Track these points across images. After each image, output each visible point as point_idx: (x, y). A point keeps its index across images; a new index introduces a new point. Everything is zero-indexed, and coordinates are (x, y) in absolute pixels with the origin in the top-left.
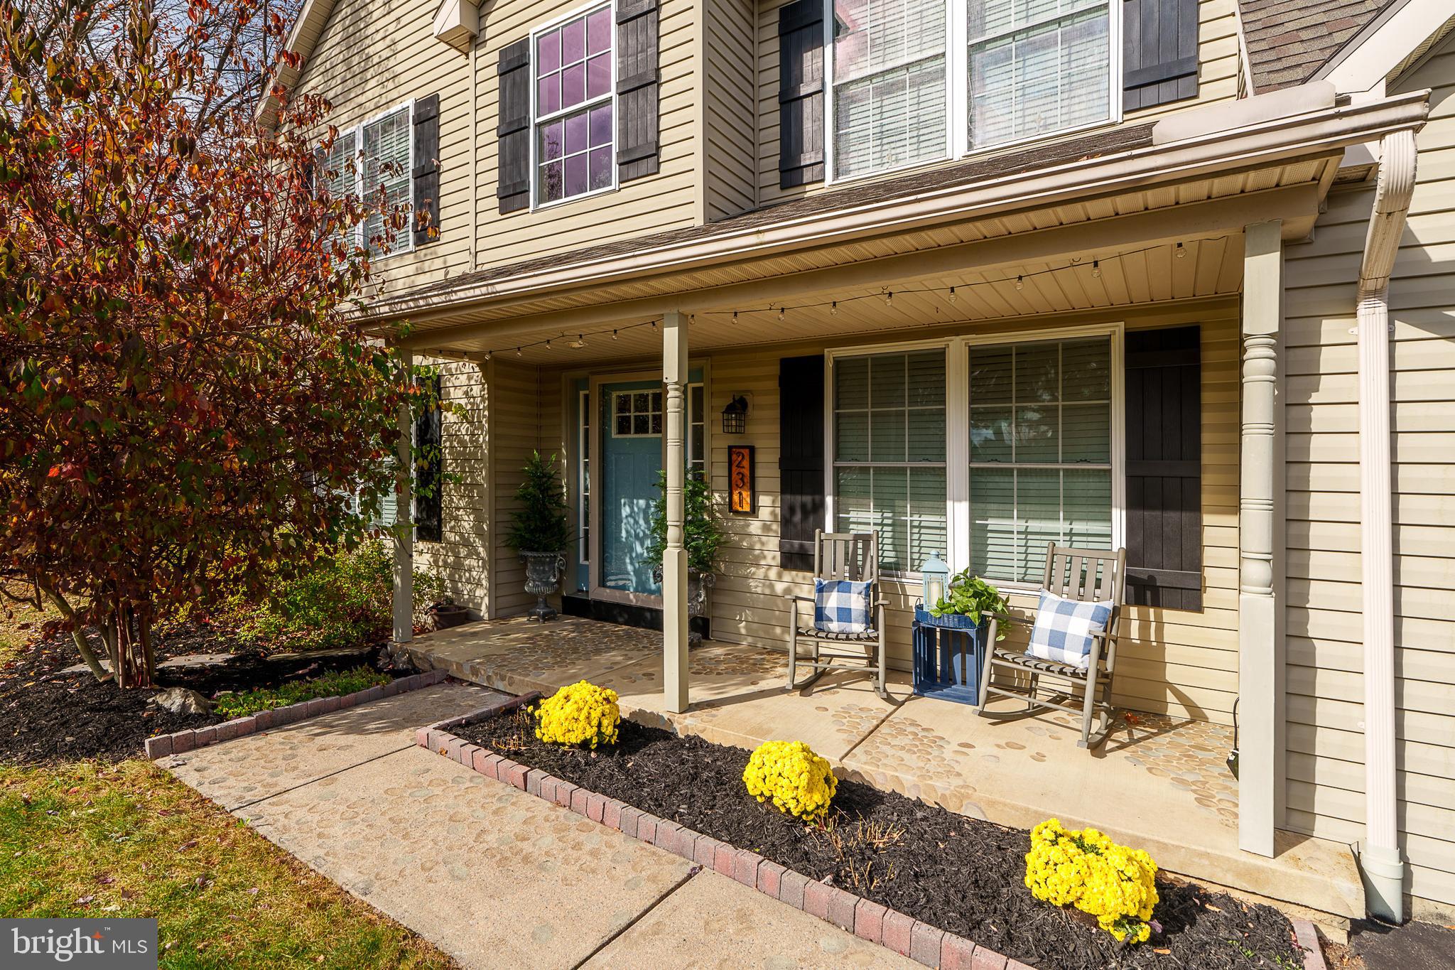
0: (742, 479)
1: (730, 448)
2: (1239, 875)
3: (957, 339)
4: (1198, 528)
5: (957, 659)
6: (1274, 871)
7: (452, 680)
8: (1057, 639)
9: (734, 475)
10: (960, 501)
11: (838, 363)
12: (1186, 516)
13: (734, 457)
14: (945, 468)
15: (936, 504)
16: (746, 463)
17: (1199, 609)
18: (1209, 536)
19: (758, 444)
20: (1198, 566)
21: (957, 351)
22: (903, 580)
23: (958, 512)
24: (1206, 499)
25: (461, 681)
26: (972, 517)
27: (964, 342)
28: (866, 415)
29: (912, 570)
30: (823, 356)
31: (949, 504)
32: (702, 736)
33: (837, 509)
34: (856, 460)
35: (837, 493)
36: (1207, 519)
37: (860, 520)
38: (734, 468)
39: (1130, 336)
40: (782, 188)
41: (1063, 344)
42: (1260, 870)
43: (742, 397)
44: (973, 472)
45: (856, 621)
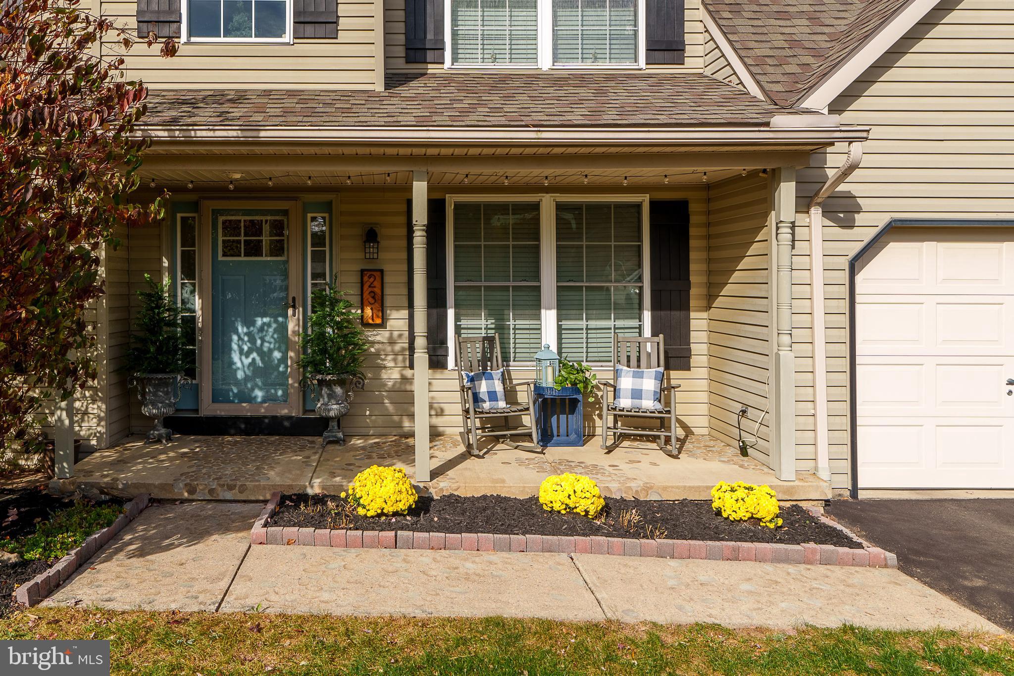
0: (373, 298)
1: (362, 271)
2: (784, 493)
3: (548, 195)
4: (688, 319)
5: (554, 419)
6: (798, 486)
7: (160, 502)
8: (637, 394)
9: (366, 295)
10: (550, 309)
11: (458, 207)
12: (683, 313)
13: (366, 278)
14: (540, 287)
15: (534, 312)
16: (377, 284)
17: (688, 368)
18: (694, 324)
19: (386, 267)
20: (689, 343)
21: (548, 204)
22: (510, 368)
23: (549, 317)
24: (693, 303)
25: (173, 501)
26: (559, 319)
27: (552, 199)
28: (480, 246)
29: (514, 361)
30: (444, 200)
31: (543, 311)
32: (456, 493)
33: (457, 319)
34: (471, 281)
35: (457, 306)
36: (693, 315)
37: (469, 326)
38: (366, 287)
39: (653, 204)
40: (407, 62)
41: (614, 205)
42: (793, 487)
43: (372, 228)
44: (559, 288)
45: (501, 400)
